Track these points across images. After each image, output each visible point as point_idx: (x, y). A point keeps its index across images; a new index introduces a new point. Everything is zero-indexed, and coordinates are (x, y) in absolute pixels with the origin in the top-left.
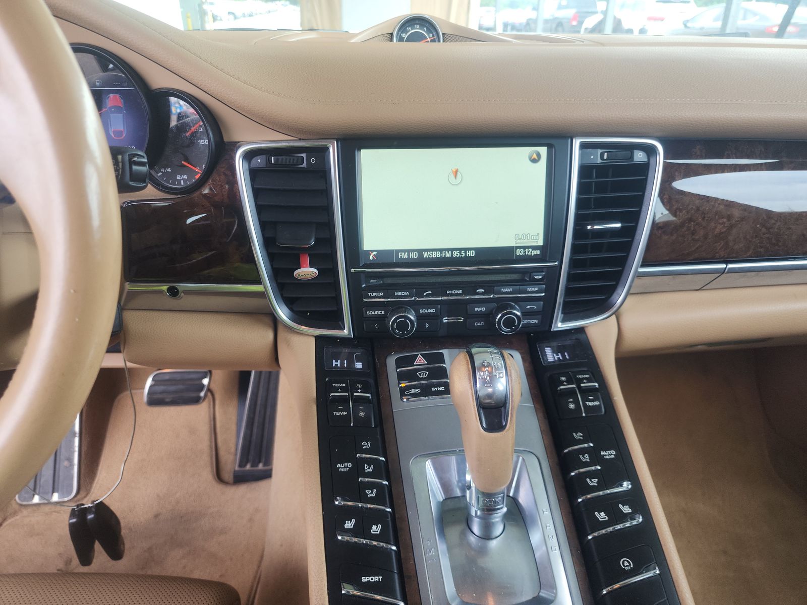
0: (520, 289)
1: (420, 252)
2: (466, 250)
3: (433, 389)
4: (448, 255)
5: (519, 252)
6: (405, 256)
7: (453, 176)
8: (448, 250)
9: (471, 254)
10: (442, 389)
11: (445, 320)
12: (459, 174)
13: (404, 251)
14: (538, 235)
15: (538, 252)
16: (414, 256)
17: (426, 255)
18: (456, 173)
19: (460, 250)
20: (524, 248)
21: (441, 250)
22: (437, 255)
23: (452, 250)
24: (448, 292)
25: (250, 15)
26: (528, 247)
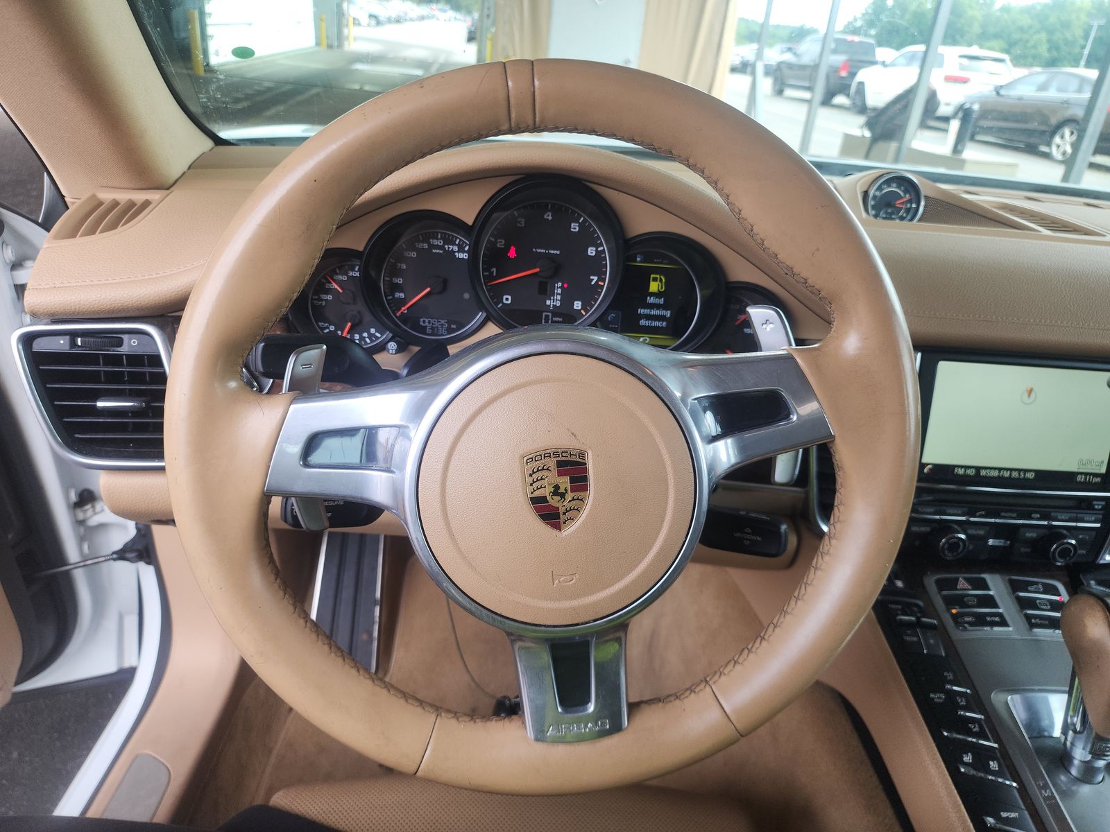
0: (1076, 517)
1: (978, 469)
2: (1026, 471)
3: (988, 619)
4: (1007, 474)
5: (1079, 478)
6: (961, 471)
7: (1026, 395)
8: (1007, 469)
9: (1030, 476)
10: (997, 619)
11: (991, 542)
12: (1033, 394)
13: (961, 467)
14: (1102, 462)
15: (1099, 480)
16: (971, 472)
17: (983, 473)
18: (1030, 392)
19: (1019, 470)
20: (1086, 474)
21: (1000, 469)
22: (995, 473)
23: (1011, 470)
24: (1003, 514)
25: (398, 21)
26: (1090, 474)
